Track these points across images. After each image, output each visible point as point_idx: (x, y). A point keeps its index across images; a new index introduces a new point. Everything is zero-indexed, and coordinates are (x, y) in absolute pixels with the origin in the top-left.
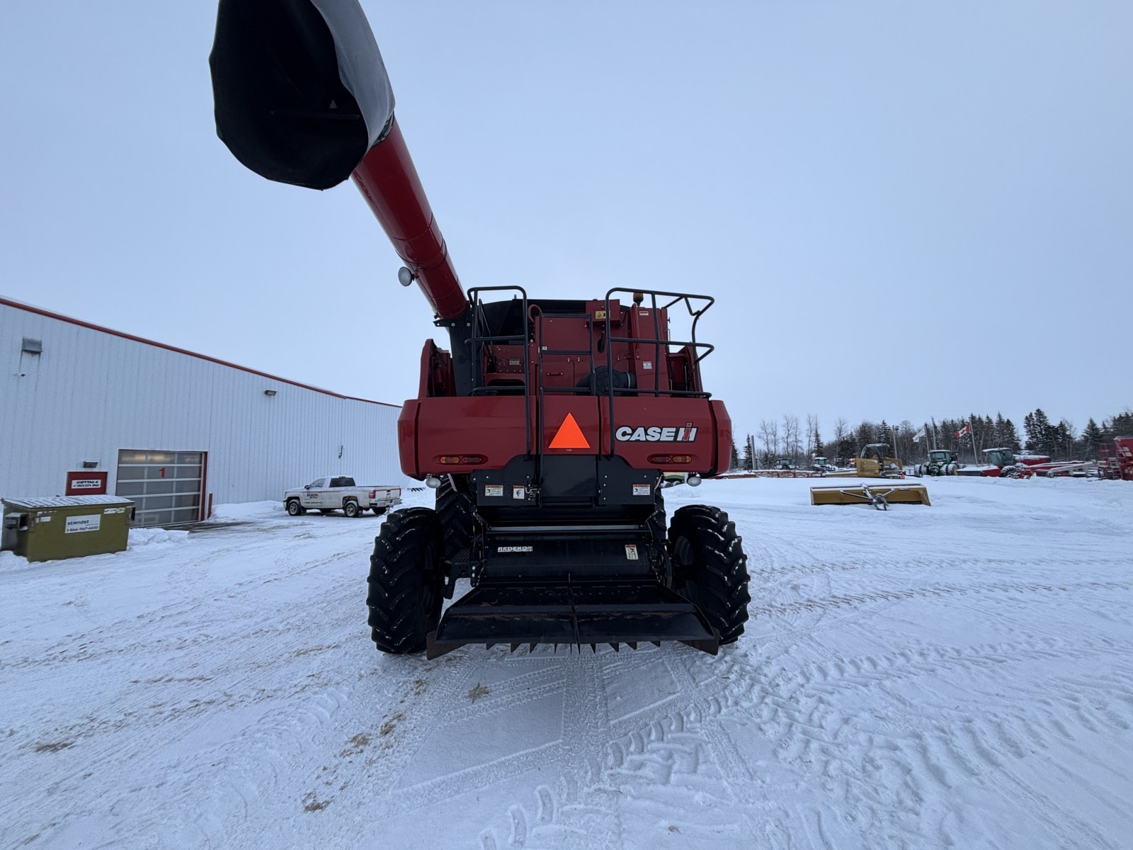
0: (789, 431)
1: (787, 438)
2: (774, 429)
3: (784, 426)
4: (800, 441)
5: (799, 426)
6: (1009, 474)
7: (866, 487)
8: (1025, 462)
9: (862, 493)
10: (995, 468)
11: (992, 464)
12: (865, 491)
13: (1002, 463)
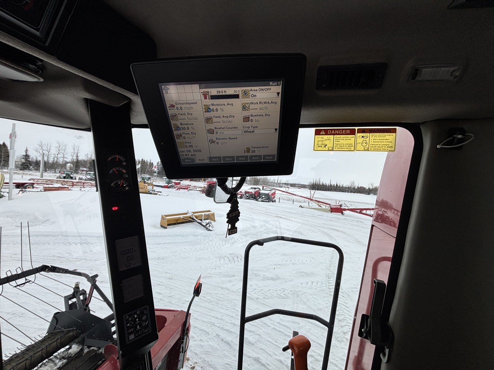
0: (59, 151)
1: (58, 155)
2: (49, 148)
3: (57, 148)
4: (66, 158)
5: (67, 150)
6: (171, 188)
7: (193, 214)
8: (174, 183)
9: (190, 217)
10: (167, 185)
11: (165, 183)
12: (192, 216)
13: (168, 183)
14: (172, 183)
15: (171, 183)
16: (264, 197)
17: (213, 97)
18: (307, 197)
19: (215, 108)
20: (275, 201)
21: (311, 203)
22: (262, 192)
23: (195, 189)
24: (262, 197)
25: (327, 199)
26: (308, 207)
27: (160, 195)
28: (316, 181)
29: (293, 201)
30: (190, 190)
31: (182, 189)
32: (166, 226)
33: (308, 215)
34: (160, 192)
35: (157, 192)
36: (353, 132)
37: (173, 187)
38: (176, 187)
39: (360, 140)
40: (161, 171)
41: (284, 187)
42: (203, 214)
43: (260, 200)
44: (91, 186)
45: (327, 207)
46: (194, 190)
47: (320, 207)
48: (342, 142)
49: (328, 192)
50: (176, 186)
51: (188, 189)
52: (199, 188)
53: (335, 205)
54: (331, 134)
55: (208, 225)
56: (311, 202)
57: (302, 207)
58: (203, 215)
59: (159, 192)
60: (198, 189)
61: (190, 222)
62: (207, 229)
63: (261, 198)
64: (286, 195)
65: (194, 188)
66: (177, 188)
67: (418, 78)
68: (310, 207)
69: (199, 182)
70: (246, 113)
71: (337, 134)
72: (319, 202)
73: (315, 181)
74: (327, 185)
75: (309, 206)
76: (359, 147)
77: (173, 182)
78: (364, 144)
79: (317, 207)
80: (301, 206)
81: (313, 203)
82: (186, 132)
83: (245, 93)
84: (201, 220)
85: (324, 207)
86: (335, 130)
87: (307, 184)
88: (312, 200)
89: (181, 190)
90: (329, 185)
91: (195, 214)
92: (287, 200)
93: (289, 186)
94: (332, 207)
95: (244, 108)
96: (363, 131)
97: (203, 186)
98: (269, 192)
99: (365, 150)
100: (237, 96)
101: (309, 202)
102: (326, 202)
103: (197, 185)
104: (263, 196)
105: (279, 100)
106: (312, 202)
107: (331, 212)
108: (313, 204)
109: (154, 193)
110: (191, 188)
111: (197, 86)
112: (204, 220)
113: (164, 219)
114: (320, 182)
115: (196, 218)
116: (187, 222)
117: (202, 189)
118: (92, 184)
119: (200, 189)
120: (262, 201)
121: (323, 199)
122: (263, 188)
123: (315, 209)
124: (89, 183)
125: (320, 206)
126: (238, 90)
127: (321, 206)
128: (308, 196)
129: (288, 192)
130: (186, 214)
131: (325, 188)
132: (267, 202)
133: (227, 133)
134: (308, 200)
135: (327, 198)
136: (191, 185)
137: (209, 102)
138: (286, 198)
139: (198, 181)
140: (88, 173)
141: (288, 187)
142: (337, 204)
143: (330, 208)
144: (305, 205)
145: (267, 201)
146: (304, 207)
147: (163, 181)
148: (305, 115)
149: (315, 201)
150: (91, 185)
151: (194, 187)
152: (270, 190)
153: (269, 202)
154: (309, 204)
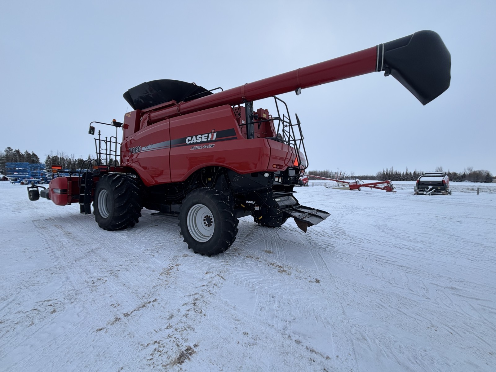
20: (307, 186)
53: (352, 183)
57: (328, 188)
72: (343, 182)
88: (338, 181)
107: (350, 189)
125: (344, 186)
143: (349, 186)
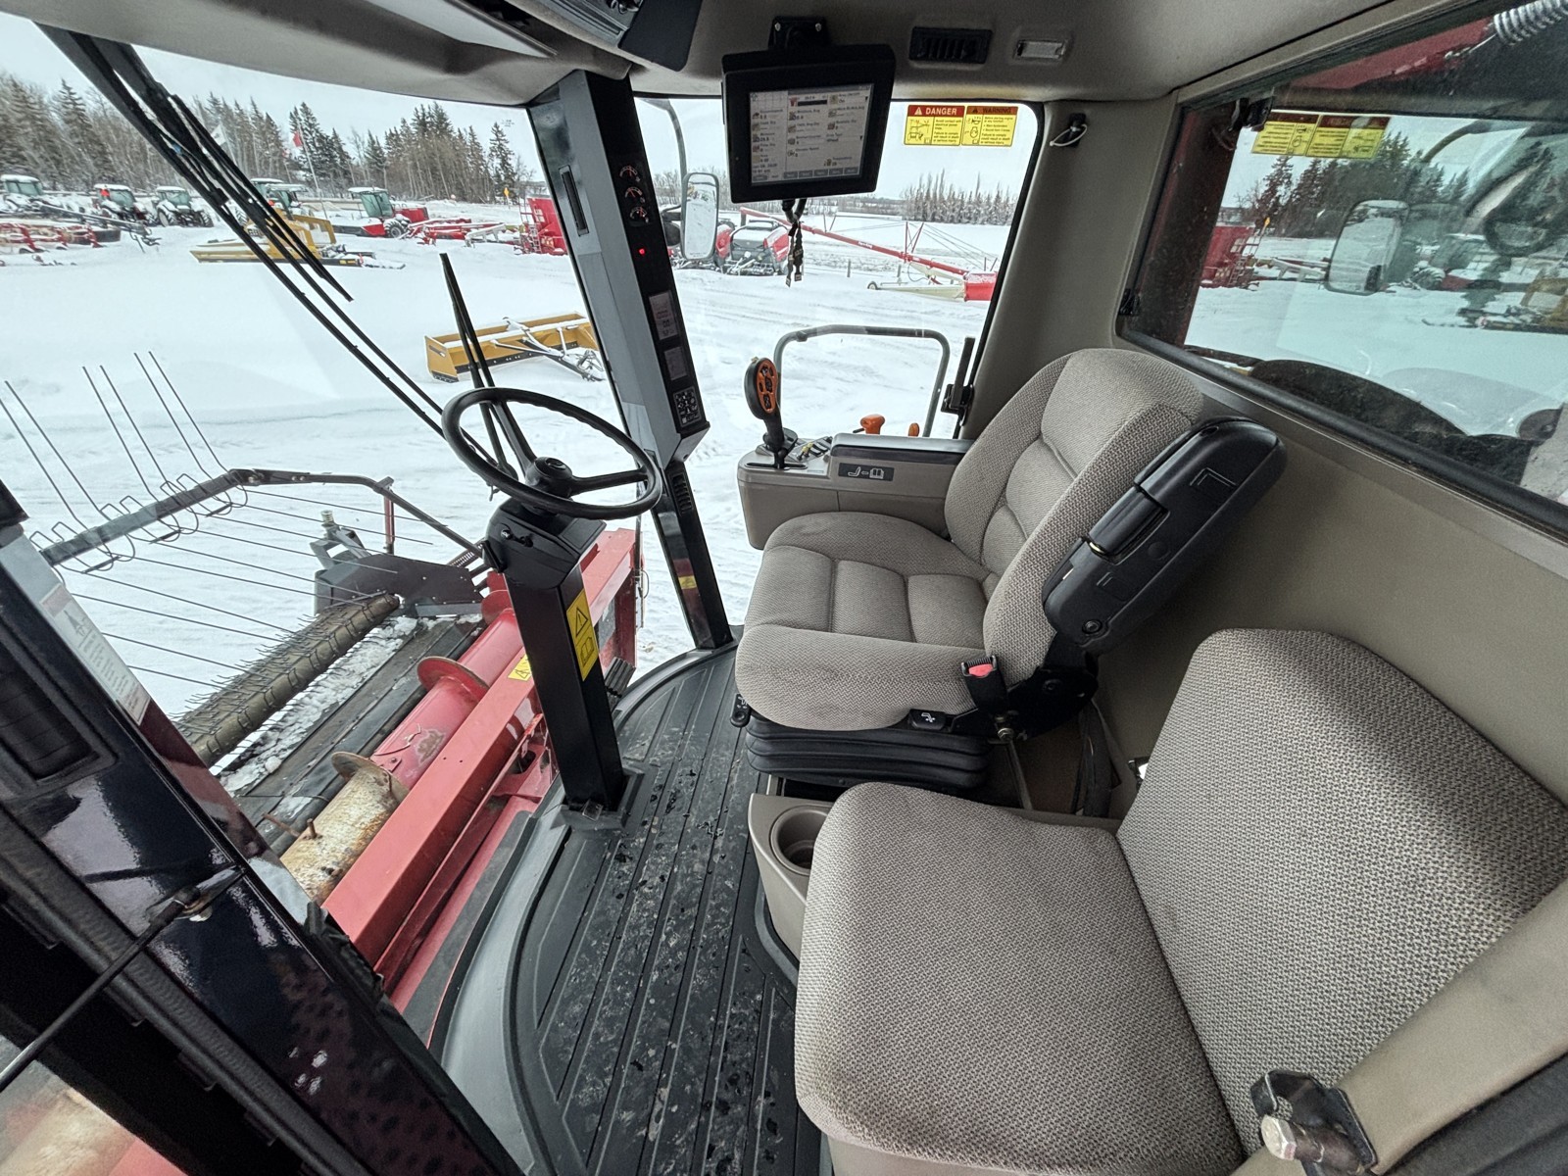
6: (395, 234)
7: (526, 328)
8: (405, 212)
9: (521, 341)
10: (376, 221)
11: (365, 214)
12: (527, 336)
13: (381, 211)
14: (395, 212)
15: (391, 212)
16: (751, 258)
17: (800, 104)
18: (894, 250)
19: (800, 115)
21: (906, 270)
22: (741, 235)
23: (491, 237)
24: (743, 256)
25: (958, 254)
26: (897, 286)
27: (371, 266)
28: (930, 183)
29: (849, 267)
30: (473, 240)
31: (441, 236)
32: (453, 373)
33: (894, 313)
34: (370, 255)
35: (356, 257)
36: (960, 112)
37: (403, 232)
38: (419, 231)
39: (969, 127)
40: (324, 158)
41: (818, 213)
42: (559, 326)
43: (735, 270)
44: (59, 240)
45: (955, 282)
46: (489, 241)
47: (934, 286)
48: (945, 129)
49: (968, 225)
50: (415, 226)
51: (467, 237)
52: (504, 232)
53: (980, 275)
54: (930, 115)
55: (586, 364)
56: (906, 266)
57: (877, 289)
58: (560, 330)
59: (364, 254)
60: (501, 236)
61: (526, 355)
62: (585, 375)
63: (741, 260)
64: (826, 244)
65: (488, 233)
66: (421, 235)
67: (1024, 55)
68: (902, 286)
69: (496, 207)
70: (832, 120)
71: (938, 115)
72: (932, 265)
73: (925, 182)
74: (966, 200)
75: (899, 282)
76: (968, 139)
77: (397, 207)
78: (974, 134)
79: (925, 284)
80: (873, 285)
81: (915, 271)
82: (767, 143)
83: (834, 98)
84: (560, 348)
85: (945, 283)
86: (936, 107)
87: (897, 198)
88: (910, 259)
89: (438, 241)
90: (973, 198)
91: (533, 330)
92: (828, 265)
93: (834, 209)
94: (970, 282)
95: (831, 114)
96: (975, 111)
97: (521, 223)
98: (766, 234)
99: (974, 144)
100: (824, 102)
101: (900, 267)
102: (956, 266)
103: (490, 218)
104: (747, 254)
105: (867, 105)
106: (912, 270)
107: (967, 298)
108: (912, 276)
109: (347, 260)
110: (474, 231)
111: (786, 93)
112: (569, 346)
113: (439, 352)
114: (942, 186)
115: (541, 341)
116: (513, 358)
117: (517, 234)
118: (59, 233)
119: (509, 236)
120: (744, 273)
121: (946, 254)
122: (743, 223)
123: (917, 291)
124: (45, 230)
125: (934, 280)
126: (827, 95)
127: (937, 279)
128: (898, 245)
129: (832, 232)
130: (503, 329)
131: (957, 210)
132: (761, 275)
133: (809, 143)
134: (897, 258)
135: (957, 250)
136: (470, 221)
137: (795, 108)
138: (824, 257)
139: (490, 202)
140: (8, 182)
141: (830, 214)
142: (988, 271)
143: (963, 286)
144: (890, 277)
145: (762, 271)
146: (884, 286)
147: (355, 206)
148: (897, 90)
149: (922, 261)
150: (56, 236)
151: (486, 226)
152: (769, 226)
153: (766, 275)
154: (902, 275)
